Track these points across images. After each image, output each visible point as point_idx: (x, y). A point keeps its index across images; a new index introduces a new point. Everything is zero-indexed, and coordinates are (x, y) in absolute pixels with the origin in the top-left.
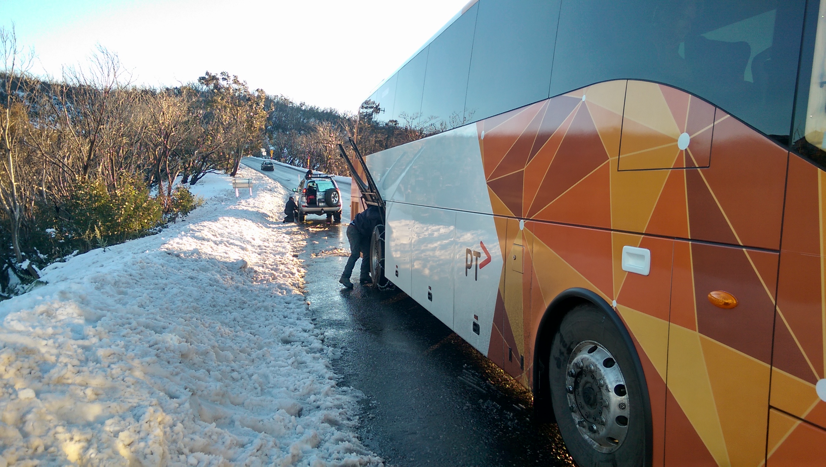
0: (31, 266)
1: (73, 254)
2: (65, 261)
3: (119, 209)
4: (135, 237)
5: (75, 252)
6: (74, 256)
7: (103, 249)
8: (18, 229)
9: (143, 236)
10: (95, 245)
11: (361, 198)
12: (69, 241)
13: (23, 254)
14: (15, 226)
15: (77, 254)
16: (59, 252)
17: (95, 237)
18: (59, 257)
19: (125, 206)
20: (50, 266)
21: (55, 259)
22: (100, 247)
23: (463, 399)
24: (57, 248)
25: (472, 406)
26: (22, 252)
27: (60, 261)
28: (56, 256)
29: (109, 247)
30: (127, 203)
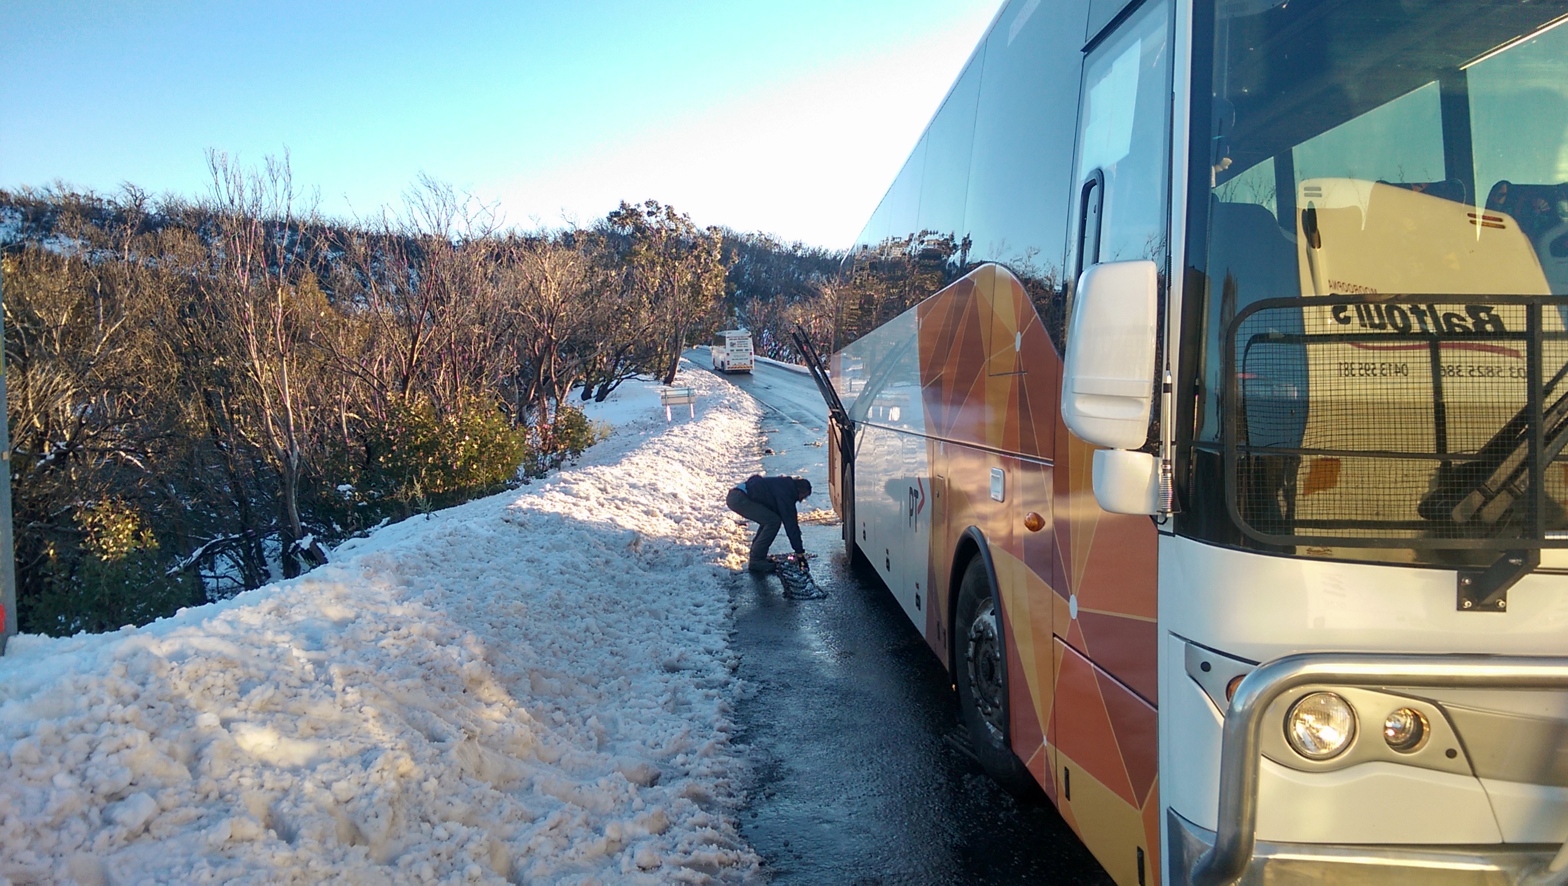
0: (315, 544)
1: (381, 524)
2: (368, 536)
3: (454, 448)
4: (481, 495)
5: (385, 521)
6: (382, 527)
7: (426, 515)
8: (296, 483)
9: (494, 492)
10: (414, 508)
12: (374, 504)
13: (304, 524)
14: (291, 480)
15: (388, 524)
16: (358, 520)
17: (414, 495)
18: (357, 530)
19: (463, 443)
20: (346, 544)
21: (351, 533)
22: (419, 512)
23: (938, 772)
24: (356, 514)
25: (948, 784)
26: (301, 521)
27: (360, 536)
28: (355, 527)
29: (436, 512)
30: (467, 438)
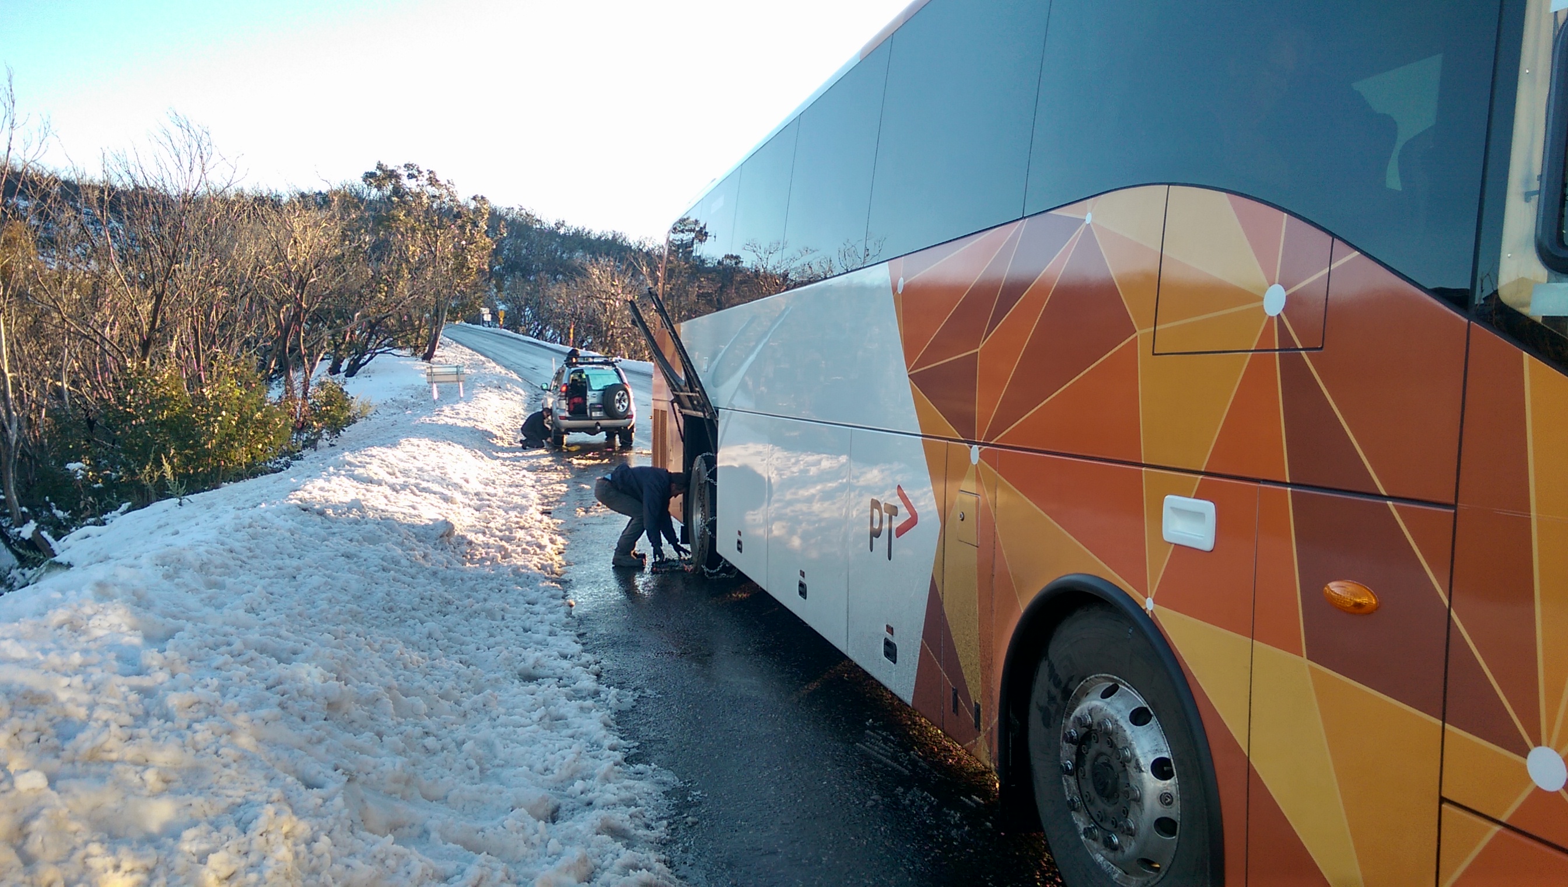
0: (39, 533)
1: (121, 510)
2: (105, 524)
3: (208, 423)
4: (238, 477)
5: (125, 506)
6: (122, 513)
7: (178, 500)
8: (15, 462)
9: (254, 475)
10: (162, 492)
11: (672, 402)
12: (111, 484)
13: (24, 509)
14: (9, 457)
15: (129, 510)
16: (93, 506)
17: (162, 477)
18: (92, 516)
19: (220, 418)
21: (83, 519)
22: (171, 497)
23: (866, 786)
24: (90, 499)
25: (883, 800)
26: (21, 506)
27: (95, 524)
28: (88, 513)
29: (190, 497)
30: (224, 413)
